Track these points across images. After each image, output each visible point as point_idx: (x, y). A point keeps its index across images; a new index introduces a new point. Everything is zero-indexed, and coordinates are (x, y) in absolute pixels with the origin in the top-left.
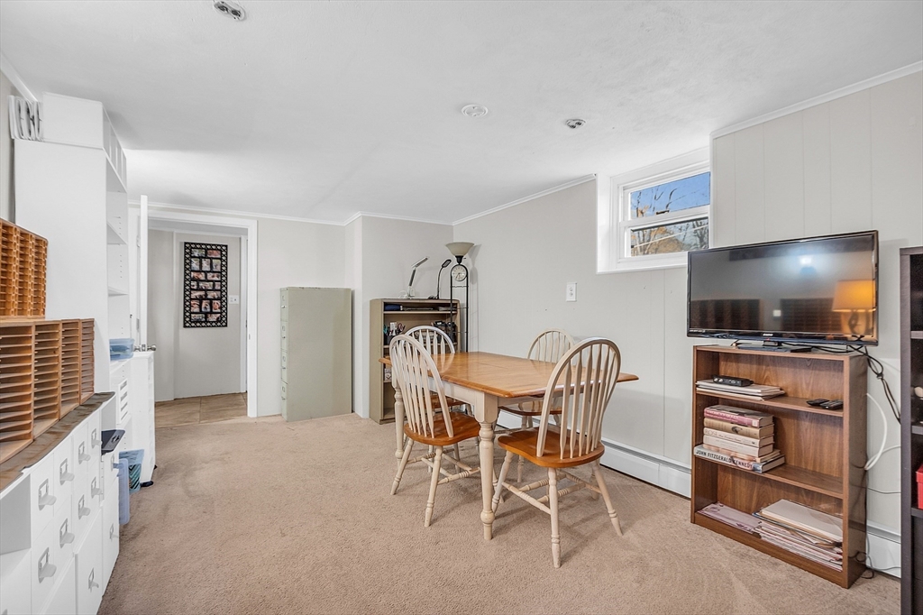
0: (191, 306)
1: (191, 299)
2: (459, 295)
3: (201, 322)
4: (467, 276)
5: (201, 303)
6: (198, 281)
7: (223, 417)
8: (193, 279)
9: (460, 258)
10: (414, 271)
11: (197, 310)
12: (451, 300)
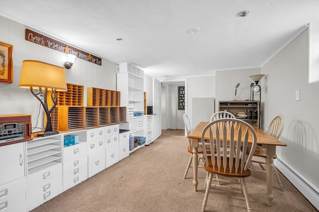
0: (180, 104)
1: (180, 102)
2: (256, 99)
3: (182, 109)
4: (260, 90)
5: (182, 103)
6: (182, 97)
7: (180, 135)
8: (180, 97)
9: (257, 82)
10: (236, 90)
11: (181, 105)
12: (253, 101)
